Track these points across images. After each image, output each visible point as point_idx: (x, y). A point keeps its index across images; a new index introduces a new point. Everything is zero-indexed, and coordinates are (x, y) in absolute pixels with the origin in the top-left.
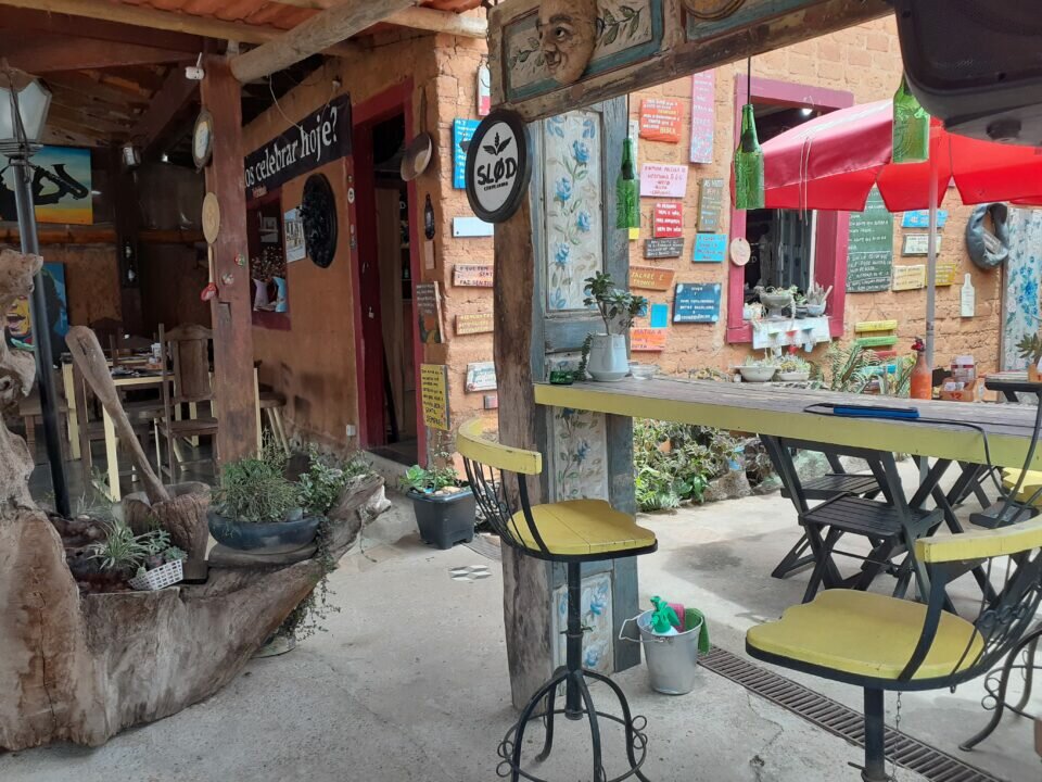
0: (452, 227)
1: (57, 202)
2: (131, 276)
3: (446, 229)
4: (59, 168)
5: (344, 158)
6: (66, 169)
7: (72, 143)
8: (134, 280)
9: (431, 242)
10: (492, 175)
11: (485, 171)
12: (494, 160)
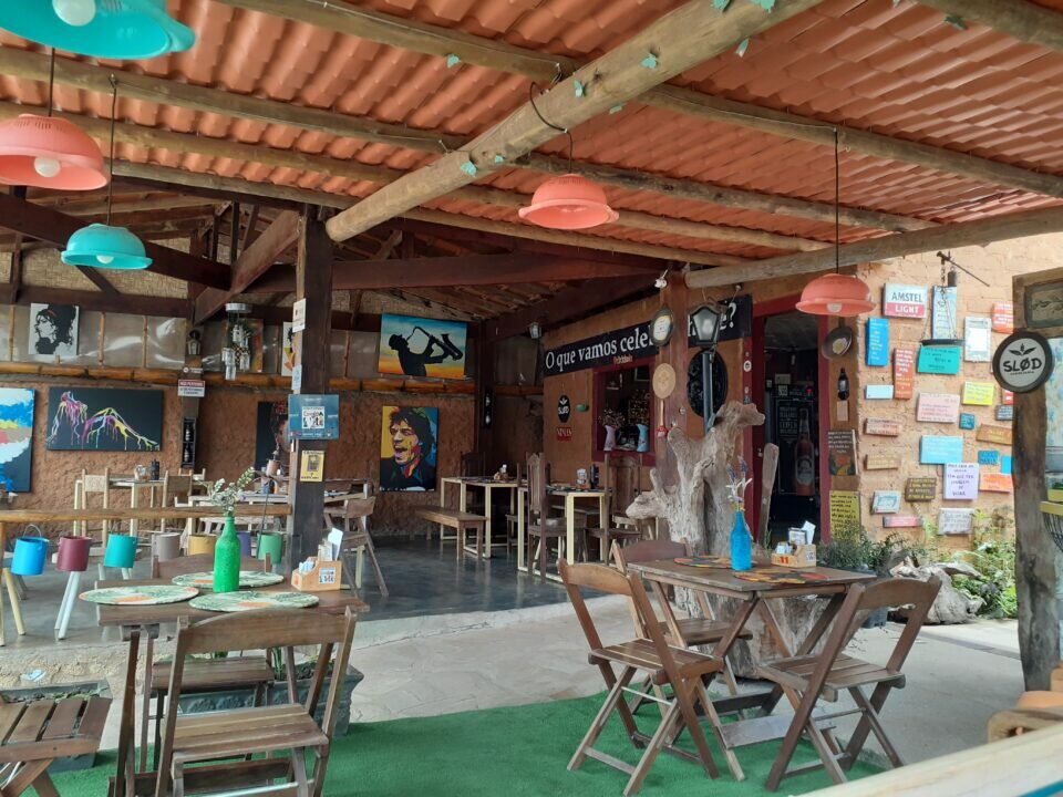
0: (865, 391)
1: (441, 362)
2: (488, 420)
3: (861, 392)
4: (445, 337)
5: (741, 340)
6: (450, 337)
7: (453, 318)
8: (490, 423)
9: (845, 402)
10: (1018, 366)
11: (1011, 364)
12: (1019, 359)
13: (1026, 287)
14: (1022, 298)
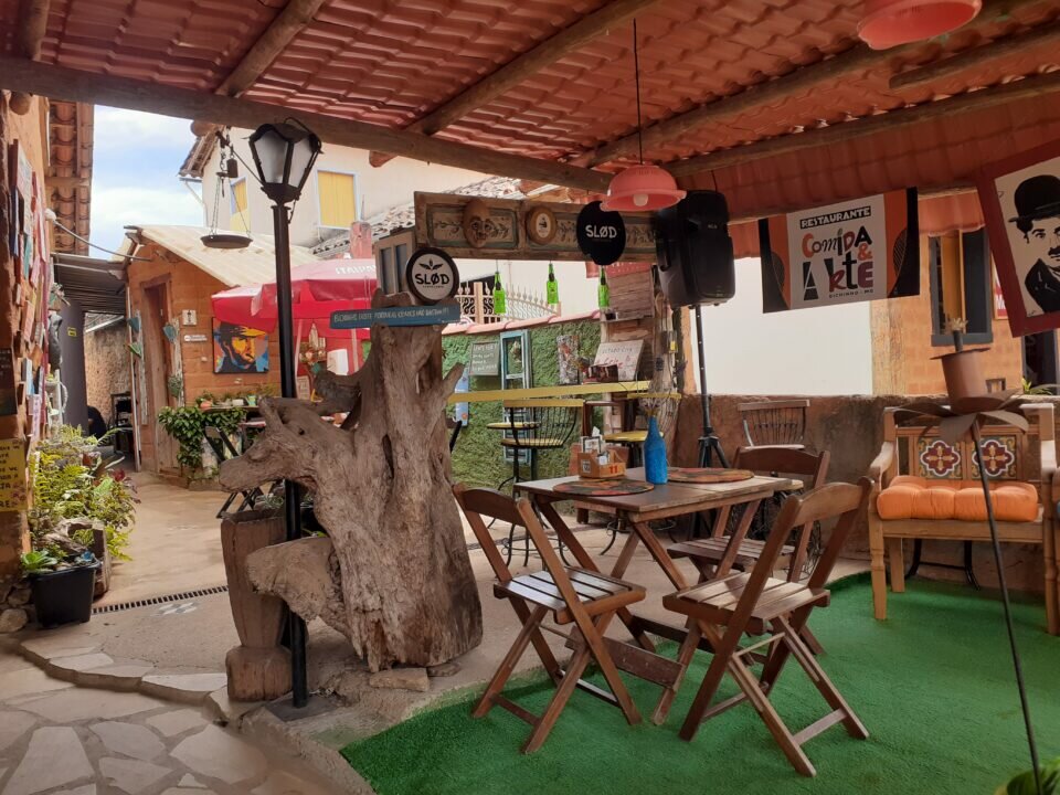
10: (429, 280)
11: (423, 277)
12: (430, 273)
13: (428, 205)
14: (424, 215)
